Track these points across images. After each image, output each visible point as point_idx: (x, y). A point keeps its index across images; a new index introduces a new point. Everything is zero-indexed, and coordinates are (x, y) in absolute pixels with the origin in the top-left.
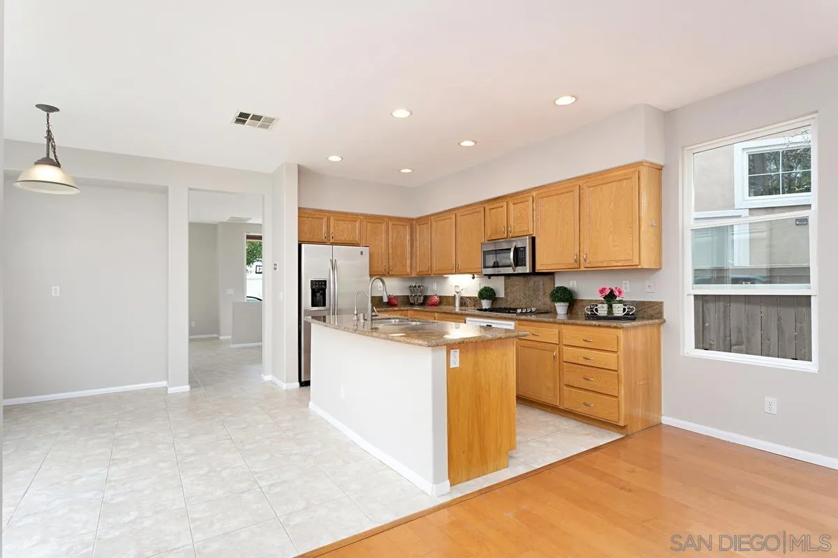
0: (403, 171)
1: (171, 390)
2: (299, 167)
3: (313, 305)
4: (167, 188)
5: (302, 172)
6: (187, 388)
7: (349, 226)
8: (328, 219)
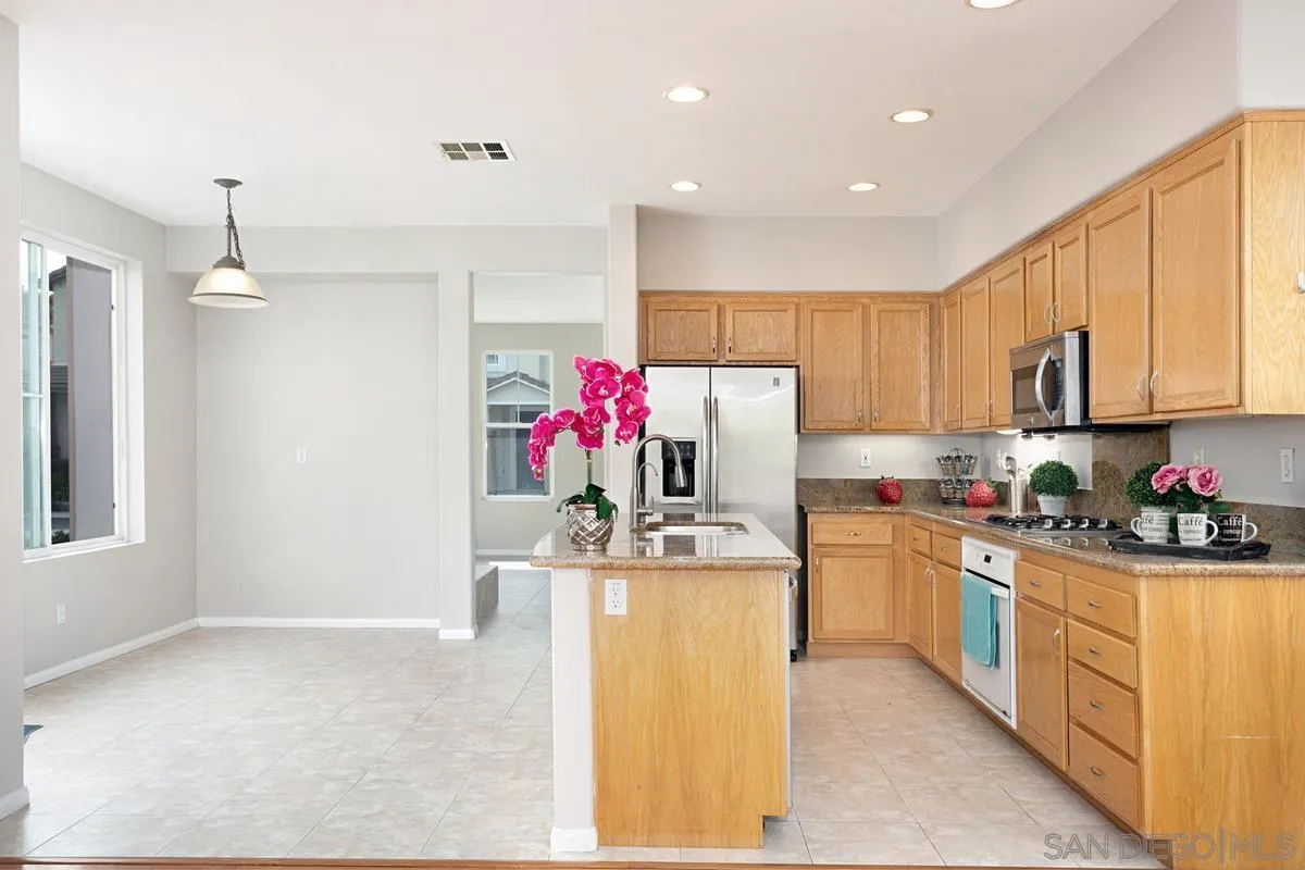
0: (853, 188)
1: (444, 634)
2: (639, 209)
3: (667, 492)
4: (437, 275)
5: (646, 218)
6: (468, 633)
7: (770, 320)
8: (720, 311)
